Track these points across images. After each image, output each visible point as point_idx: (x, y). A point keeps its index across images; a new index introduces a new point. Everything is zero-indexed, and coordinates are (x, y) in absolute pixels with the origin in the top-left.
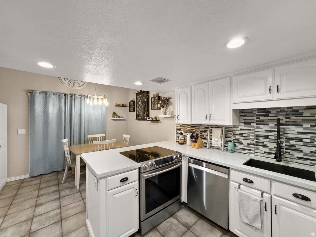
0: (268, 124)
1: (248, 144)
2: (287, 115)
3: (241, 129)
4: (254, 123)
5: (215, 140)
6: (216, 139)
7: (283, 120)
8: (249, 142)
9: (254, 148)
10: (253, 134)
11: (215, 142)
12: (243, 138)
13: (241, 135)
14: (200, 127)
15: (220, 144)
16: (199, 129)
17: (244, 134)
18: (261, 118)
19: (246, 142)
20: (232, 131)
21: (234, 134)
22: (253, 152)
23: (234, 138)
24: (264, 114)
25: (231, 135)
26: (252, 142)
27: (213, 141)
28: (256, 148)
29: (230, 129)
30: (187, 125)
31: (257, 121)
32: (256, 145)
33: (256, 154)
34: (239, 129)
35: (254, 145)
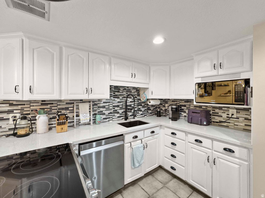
0: (119, 98)
1: (109, 113)
2: (127, 92)
3: (104, 102)
4: (112, 97)
5: (83, 115)
6: (85, 115)
7: (125, 95)
8: (109, 112)
9: (112, 115)
10: (112, 105)
11: (84, 118)
12: (105, 109)
13: (104, 107)
14: (58, 104)
15: (89, 119)
16: (57, 106)
17: (106, 106)
18: (116, 93)
19: (107, 112)
20: (97, 105)
21: (98, 107)
22: (112, 119)
23: (99, 111)
24: (117, 90)
25: (96, 108)
26: (111, 111)
27: (81, 117)
28: (113, 115)
29: (95, 103)
30: (31, 103)
31: (114, 95)
32: (114, 113)
33: (113, 119)
34: (102, 102)
35: (112, 113)
